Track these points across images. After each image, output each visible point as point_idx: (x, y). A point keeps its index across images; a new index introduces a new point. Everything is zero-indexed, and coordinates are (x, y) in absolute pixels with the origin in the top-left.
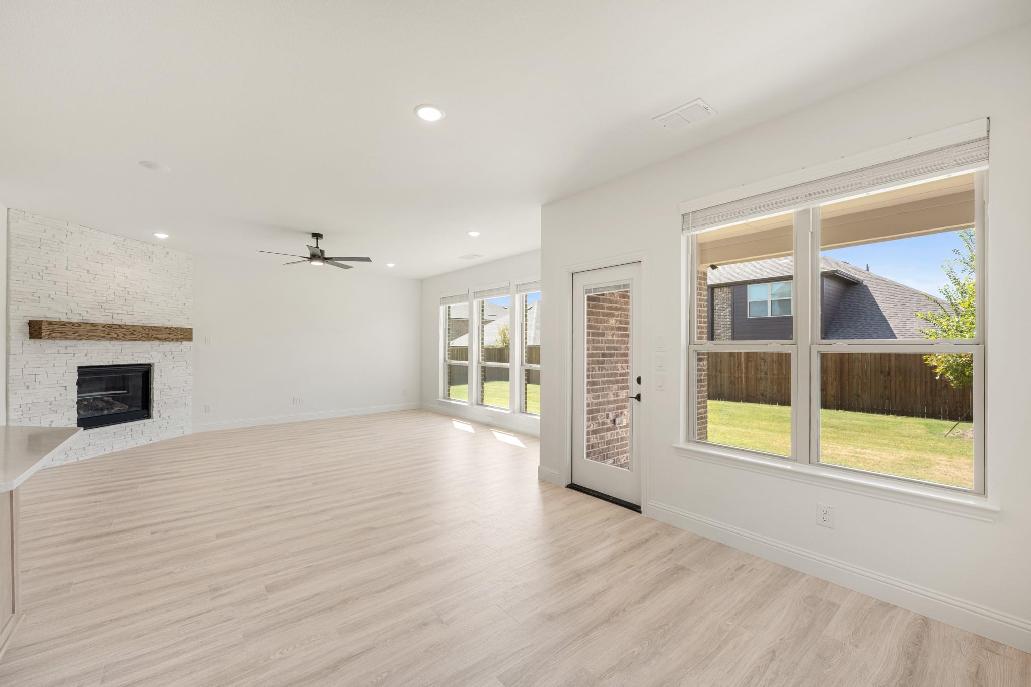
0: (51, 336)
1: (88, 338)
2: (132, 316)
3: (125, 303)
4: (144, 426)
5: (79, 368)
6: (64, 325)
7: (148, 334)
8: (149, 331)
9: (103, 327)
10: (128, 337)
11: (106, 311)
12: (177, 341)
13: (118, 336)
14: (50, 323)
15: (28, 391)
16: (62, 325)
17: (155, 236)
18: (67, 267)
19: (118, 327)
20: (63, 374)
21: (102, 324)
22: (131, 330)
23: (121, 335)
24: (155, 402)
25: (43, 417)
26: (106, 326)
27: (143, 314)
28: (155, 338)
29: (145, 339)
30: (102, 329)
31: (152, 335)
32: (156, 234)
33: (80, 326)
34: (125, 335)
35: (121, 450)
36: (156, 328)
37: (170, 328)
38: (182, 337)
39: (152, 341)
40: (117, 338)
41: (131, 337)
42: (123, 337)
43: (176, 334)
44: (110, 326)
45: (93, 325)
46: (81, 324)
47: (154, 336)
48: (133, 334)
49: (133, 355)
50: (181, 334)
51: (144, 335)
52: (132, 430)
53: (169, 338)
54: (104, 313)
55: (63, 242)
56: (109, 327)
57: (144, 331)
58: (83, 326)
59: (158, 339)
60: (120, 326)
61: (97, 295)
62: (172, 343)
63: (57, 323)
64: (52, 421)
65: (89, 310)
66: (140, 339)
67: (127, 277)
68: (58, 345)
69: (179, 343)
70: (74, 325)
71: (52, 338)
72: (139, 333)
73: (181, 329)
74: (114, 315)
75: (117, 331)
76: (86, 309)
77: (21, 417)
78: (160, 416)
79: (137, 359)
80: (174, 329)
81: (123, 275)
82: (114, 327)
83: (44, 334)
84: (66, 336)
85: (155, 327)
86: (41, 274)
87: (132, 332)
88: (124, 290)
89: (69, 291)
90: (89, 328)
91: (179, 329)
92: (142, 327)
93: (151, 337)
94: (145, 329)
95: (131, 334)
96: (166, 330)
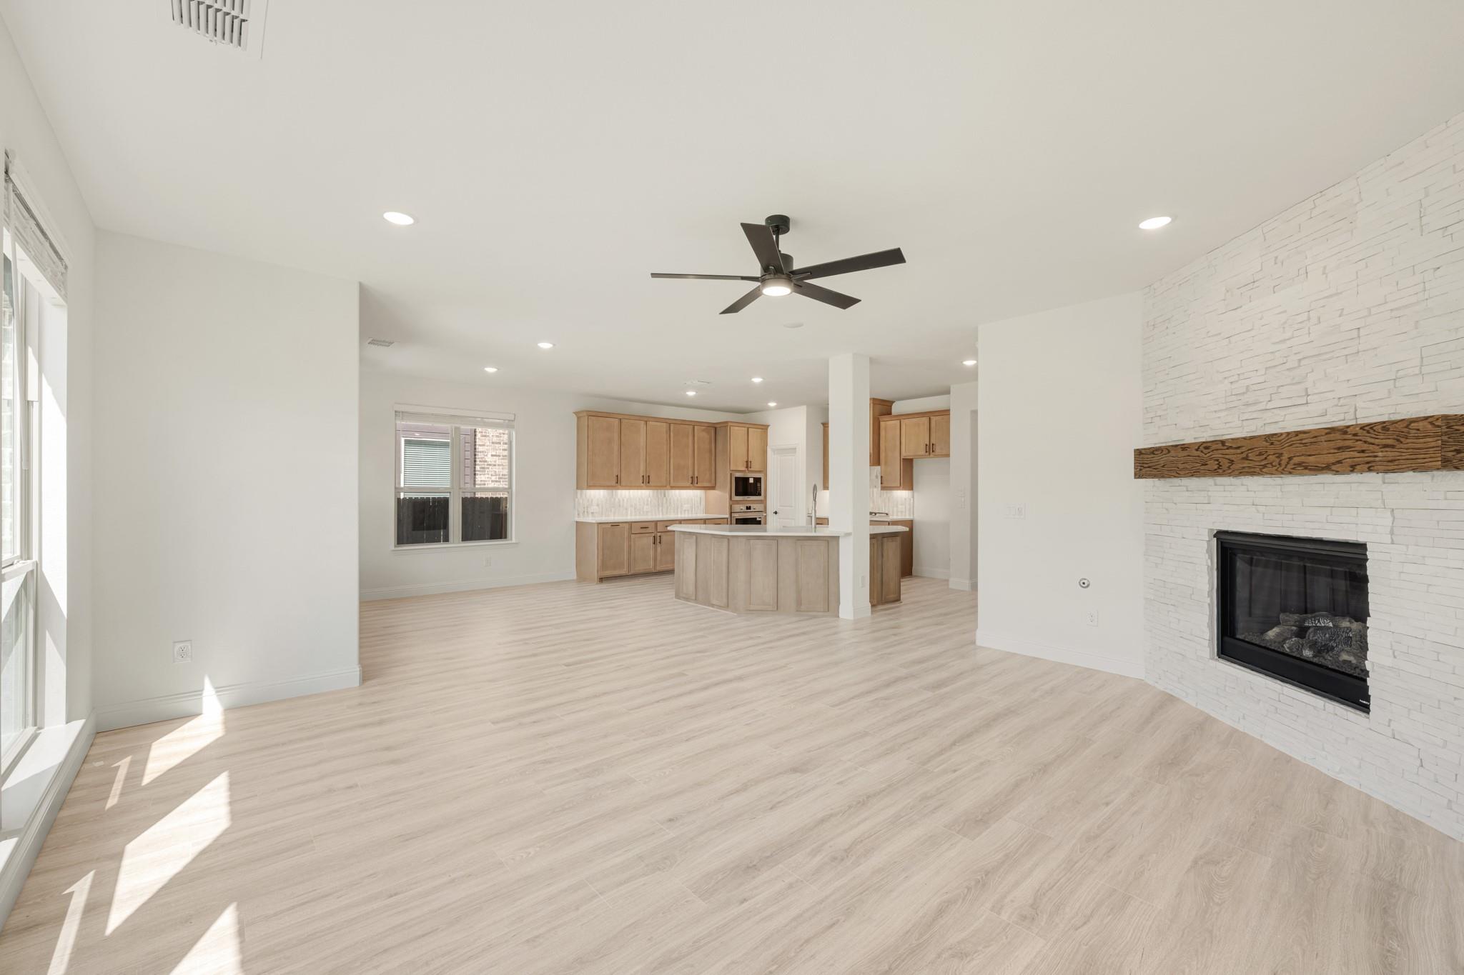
6: (1155, 453)
7: (1280, 457)
9: (1197, 450)
12: (1370, 470)
13: (1220, 466)
19: (1220, 446)
22: (1243, 450)
23: (1225, 464)
26: (1201, 448)
28: (1300, 464)
30: (1197, 453)
31: (1290, 459)
34: (1232, 462)
36: (1301, 436)
37: (1344, 431)
38: (1390, 454)
39: (1290, 473)
41: (1244, 467)
42: (1229, 468)
43: (1365, 447)
44: (1206, 446)
45: (1184, 447)
46: (1170, 449)
47: (1296, 460)
48: (1246, 458)
50: (1386, 446)
51: (1271, 459)
53: (1339, 462)
56: (1206, 448)
57: (1272, 450)
59: (1306, 468)
60: (1223, 442)
62: (1354, 477)
63: (1148, 451)
70: (1162, 451)
72: (1260, 454)
73: (1385, 426)
75: (1217, 455)
78: (1389, 723)
80: (1358, 430)
82: (1214, 447)
83: (1136, 471)
85: (1296, 433)
87: (1244, 455)
90: (1180, 455)
91: (1379, 428)
92: (1267, 438)
93: (1288, 463)
94: (1272, 444)
95: (1243, 459)
96: (1332, 436)
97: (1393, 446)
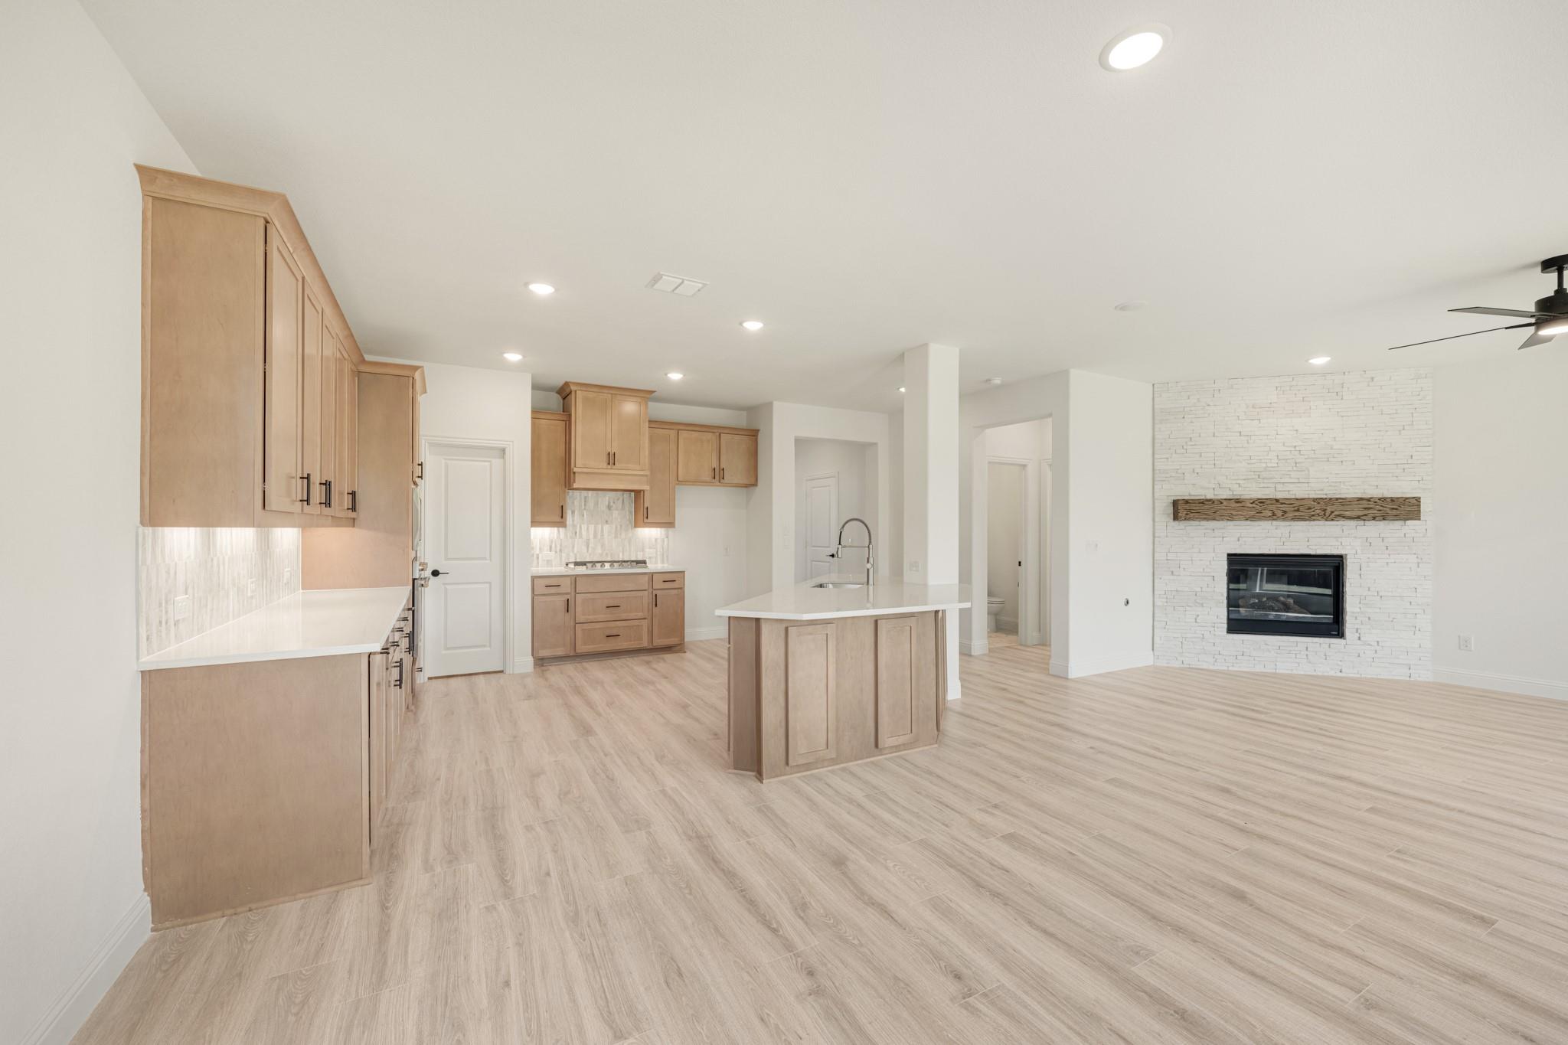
0: (1188, 516)
1: (1231, 518)
2: (1307, 485)
3: (1295, 468)
4: (1329, 647)
5: (1229, 555)
6: (1203, 503)
7: (1325, 510)
8: (1326, 505)
9: (1252, 503)
10: (1291, 515)
11: (1265, 481)
12: (1385, 519)
13: (1274, 514)
14: (1187, 502)
15: (1172, 577)
16: (1200, 503)
17: (1310, 363)
18: (1214, 434)
19: (1274, 502)
20: (1210, 561)
21: (1251, 499)
22: (1295, 505)
23: (1279, 513)
24: (1348, 614)
25: (1188, 608)
26: (1256, 502)
27: (1327, 480)
28: (1339, 515)
29: (1319, 518)
30: (1251, 505)
31: (1332, 512)
32: (1311, 361)
33: (1222, 503)
34: (1285, 512)
35: (1289, 672)
36: (1340, 501)
37: (1369, 500)
38: (1395, 512)
39: (1332, 520)
40: (1273, 517)
41: (1296, 516)
42: (1283, 515)
43: (1381, 508)
44: (1262, 501)
45: (1238, 501)
46: (1223, 501)
47: (1336, 513)
48: (1298, 510)
49: (1308, 541)
50: (1393, 509)
51: (1318, 511)
52: (1307, 648)
53: (1365, 515)
54: (1262, 485)
55: (1209, 405)
56: (1260, 503)
57: (1318, 507)
58: (1225, 503)
59: (1344, 517)
60: (1277, 500)
61: (1253, 461)
62: (1382, 523)
63: (1194, 501)
64: (1198, 616)
65: (1241, 482)
66: (1311, 518)
67: (1297, 430)
68: (1203, 527)
69: (1401, 523)
70: (1213, 502)
71: (1189, 519)
72: (1309, 508)
73: (1392, 500)
74: (1278, 486)
75: (1273, 507)
76: (1238, 482)
77: (1165, 604)
78: (1359, 638)
79: (1314, 547)
80: (1376, 500)
81: (1292, 428)
82: (1269, 502)
83: (1180, 514)
84: (1204, 516)
85: (1337, 499)
86: (1185, 447)
87: (1296, 508)
88: (1293, 449)
89: (1217, 462)
90: (1233, 506)
91: (1389, 500)
92: (1314, 500)
93: (1331, 514)
94: (1319, 503)
95: (1295, 511)
96: (1361, 502)
97: (1396, 509)
